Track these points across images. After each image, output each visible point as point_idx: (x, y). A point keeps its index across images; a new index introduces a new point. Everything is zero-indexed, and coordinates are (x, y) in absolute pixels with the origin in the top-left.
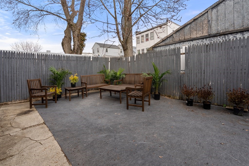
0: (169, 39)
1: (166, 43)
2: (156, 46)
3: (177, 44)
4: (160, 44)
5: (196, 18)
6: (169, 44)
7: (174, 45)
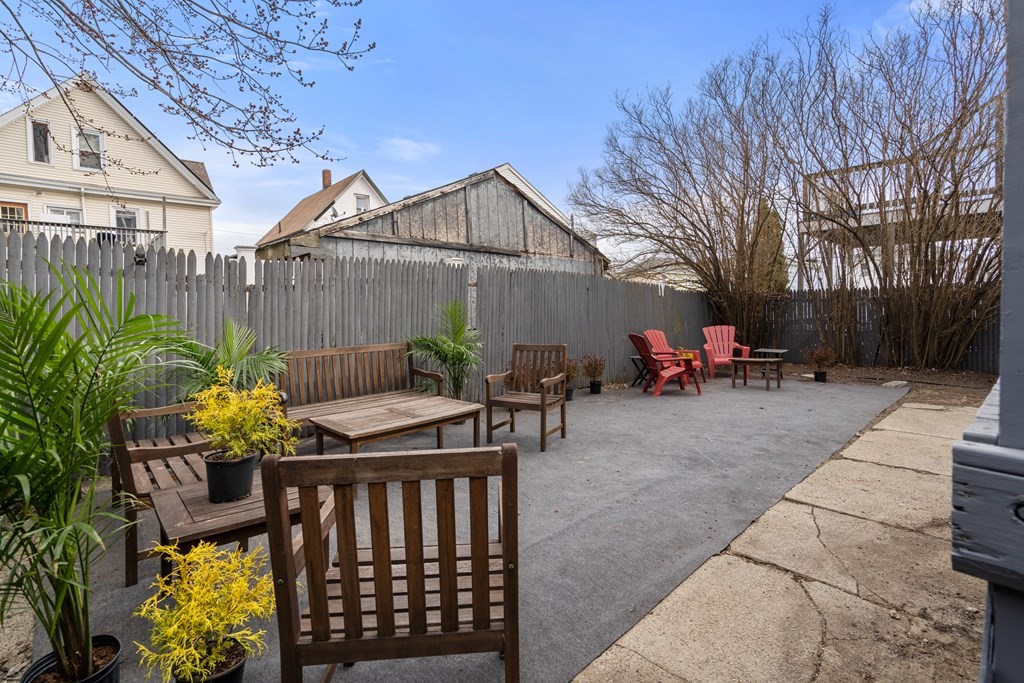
0: (380, 221)
1: (373, 236)
2: (336, 235)
3: (405, 247)
4: (350, 232)
5: (447, 190)
6: (384, 242)
7: (395, 247)
